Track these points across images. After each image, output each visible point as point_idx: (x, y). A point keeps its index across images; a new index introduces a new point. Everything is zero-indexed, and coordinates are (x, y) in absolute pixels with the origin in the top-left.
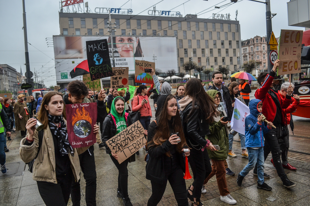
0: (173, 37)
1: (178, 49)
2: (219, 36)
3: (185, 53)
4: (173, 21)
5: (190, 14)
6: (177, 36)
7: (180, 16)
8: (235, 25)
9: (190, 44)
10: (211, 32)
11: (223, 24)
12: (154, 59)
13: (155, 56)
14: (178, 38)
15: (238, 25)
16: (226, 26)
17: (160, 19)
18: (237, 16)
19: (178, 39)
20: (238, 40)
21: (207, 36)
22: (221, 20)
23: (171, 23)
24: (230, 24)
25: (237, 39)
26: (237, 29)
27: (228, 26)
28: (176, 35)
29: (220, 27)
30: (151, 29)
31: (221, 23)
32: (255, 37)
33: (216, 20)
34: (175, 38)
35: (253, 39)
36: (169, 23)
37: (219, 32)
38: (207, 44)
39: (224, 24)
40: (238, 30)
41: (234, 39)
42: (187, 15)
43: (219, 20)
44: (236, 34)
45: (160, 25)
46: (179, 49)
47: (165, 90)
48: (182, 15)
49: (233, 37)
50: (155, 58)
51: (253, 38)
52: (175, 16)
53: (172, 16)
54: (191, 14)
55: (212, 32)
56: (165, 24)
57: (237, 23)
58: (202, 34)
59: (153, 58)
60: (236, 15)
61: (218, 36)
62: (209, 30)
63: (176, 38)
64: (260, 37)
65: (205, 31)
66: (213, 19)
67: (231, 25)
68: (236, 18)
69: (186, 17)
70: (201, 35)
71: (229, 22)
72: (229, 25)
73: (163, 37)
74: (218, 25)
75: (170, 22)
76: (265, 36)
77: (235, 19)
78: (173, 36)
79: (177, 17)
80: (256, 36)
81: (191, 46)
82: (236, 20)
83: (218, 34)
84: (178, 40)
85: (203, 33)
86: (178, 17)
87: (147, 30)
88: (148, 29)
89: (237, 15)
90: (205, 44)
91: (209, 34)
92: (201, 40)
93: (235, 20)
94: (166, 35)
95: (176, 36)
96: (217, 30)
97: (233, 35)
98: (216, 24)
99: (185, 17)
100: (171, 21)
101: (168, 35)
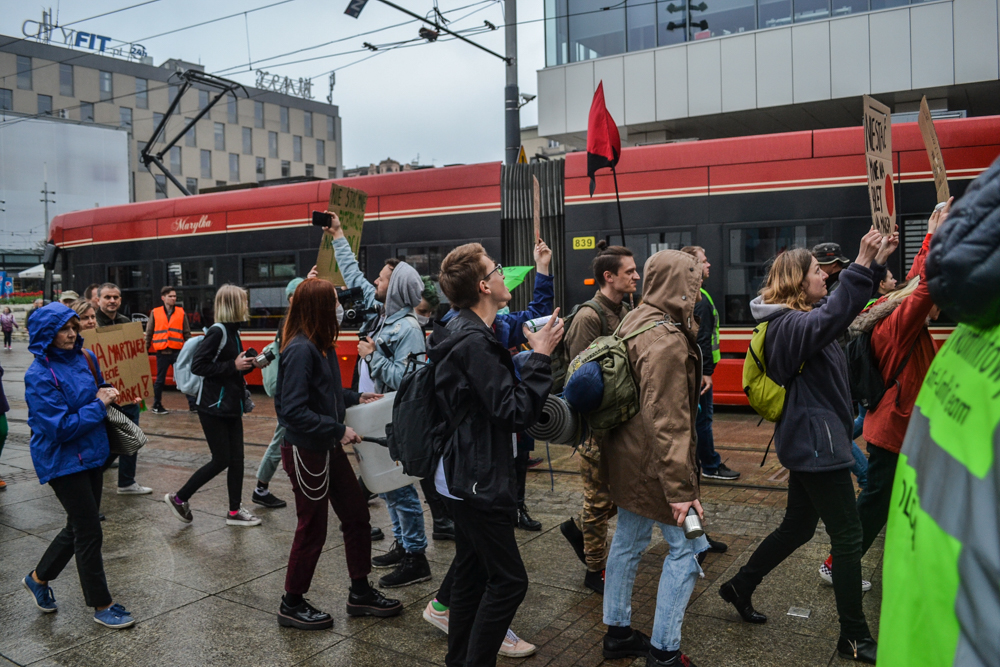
0: (117, 128)
1: (134, 173)
2: (274, 146)
3: (157, 191)
4: (120, 73)
5: (180, 61)
6: (132, 130)
7: (145, 62)
8: (324, 117)
9: (178, 163)
10: (251, 129)
11: (288, 108)
12: (46, 201)
13: (49, 190)
14: (135, 134)
15: (334, 118)
16: (297, 117)
17: (68, 60)
18: (332, 90)
19: (133, 138)
20: (333, 165)
21: (235, 142)
22: (281, 94)
23: (111, 80)
24: (311, 113)
25: (330, 162)
26: (331, 129)
27: (305, 117)
28: (128, 124)
29: (278, 118)
30: (31, 88)
31: (281, 106)
32: (382, 163)
33: (267, 92)
34: (125, 133)
35: (377, 167)
36: (102, 79)
37: (277, 133)
38: (236, 169)
39: (291, 110)
40: (335, 134)
41: (323, 161)
42: (170, 61)
43: (275, 93)
44: (330, 146)
45: (68, 80)
46: (137, 174)
47: (405, 291)
48: (151, 58)
49: (318, 153)
50: (50, 197)
51: (377, 163)
52: (125, 59)
53: (116, 57)
54: (184, 60)
55: (254, 130)
56: (86, 79)
57: (331, 111)
58: (220, 132)
59: (43, 196)
60: (329, 88)
61: (270, 145)
62: (243, 122)
63: (129, 134)
64: (398, 163)
65: (229, 122)
66: (257, 89)
67: (315, 115)
68: (328, 94)
69: (167, 66)
70: (216, 135)
71: (309, 107)
72: (308, 114)
73: (79, 123)
74: (272, 111)
75: (107, 76)
76: (410, 163)
77: (328, 98)
78: (117, 125)
79: (134, 60)
80: (385, 159)
81: (181, 166)
82: (331, 102)
83: (270, 138)
84: (135, 143)
85: (224, 130)
86: (137, 61)
87: (14, 93)
88: (18, 87)
89: (332, 86)
90: (227, 166)
91: (244, 134)
92: (213, 152)
93: (327, 102)
94: (90, 118)
95: (129, 127)
96: (269, 127)
97: (318, 147)
98: (266, 105)
99: (163, 65)
100: (111, 73)
101: (97, 119)
